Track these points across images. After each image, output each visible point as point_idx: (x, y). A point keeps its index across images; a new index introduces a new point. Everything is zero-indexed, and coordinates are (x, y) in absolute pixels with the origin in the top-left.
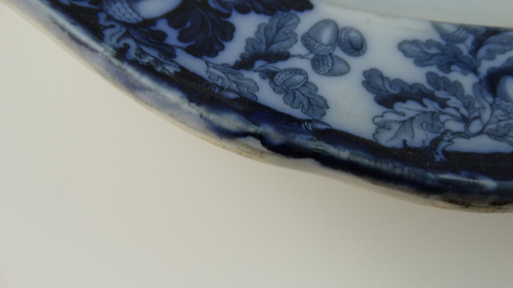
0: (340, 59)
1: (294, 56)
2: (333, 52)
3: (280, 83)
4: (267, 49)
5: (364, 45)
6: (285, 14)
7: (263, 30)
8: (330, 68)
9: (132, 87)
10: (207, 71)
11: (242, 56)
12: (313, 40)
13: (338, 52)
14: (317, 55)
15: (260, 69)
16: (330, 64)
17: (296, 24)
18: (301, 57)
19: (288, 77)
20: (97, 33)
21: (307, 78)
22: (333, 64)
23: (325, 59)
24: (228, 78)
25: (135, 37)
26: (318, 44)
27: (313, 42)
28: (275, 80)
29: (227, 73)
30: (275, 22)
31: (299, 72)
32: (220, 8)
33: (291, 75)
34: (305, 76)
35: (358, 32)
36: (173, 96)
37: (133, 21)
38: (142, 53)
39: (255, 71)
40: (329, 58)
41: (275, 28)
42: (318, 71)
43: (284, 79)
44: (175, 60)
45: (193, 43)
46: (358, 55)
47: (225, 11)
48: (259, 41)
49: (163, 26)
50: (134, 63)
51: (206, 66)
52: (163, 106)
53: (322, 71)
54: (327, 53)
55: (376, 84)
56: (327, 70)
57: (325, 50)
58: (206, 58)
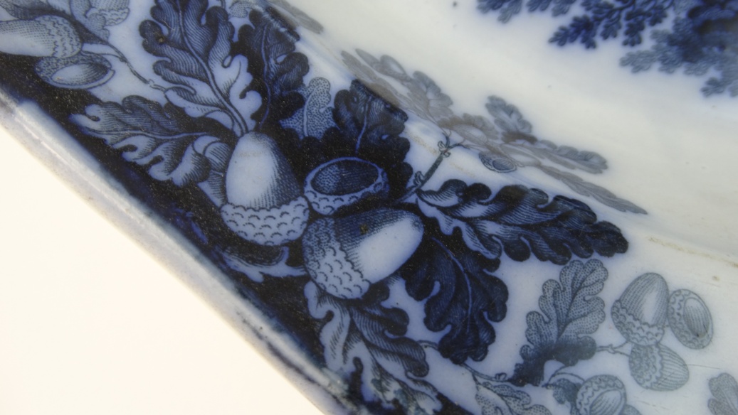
0: (674, 355)
1: (603, 348)
2: (661, 339)
3: (585, 409)
4: (559, 335)
5: (710, 326)
6: (584, 261)
7: (552, 293)
8: (658, 374)
10: (477, 397)
11: (523, 352)
12: (629, 314)
13: (670, 340)
14: (638, 346)
15: (553, 380)
16: (658, 366)
17: (602, 281)
18: (614, 350)
19: (597, 394)
21: (625, 396)
22: (662, 364)
23: (650, 355)
24: (510, 409)
25: (365, 333)
26: (637, 324)
27: (630, 319)
28: (578, 406)
29: (506, 396)
30: (570, 278)
31: (611, 383)
32: (482, 250)
33: (601, 390)
34: (622, 391)
35: (699, 298)
37: (356, 294)
38: (382, 377)
39: (546, 386)
40: (656, 350)
41: (569, 290)
42: (641, 381)
43: (591, 400)
44: (428, 378)
45: (448, 329)
46: (702, 347)
47: (491, 256)
48: (546, 319)
49: (399, 296)
51: (473, 384)
53: (648, 380)
54: (652, 342)
55: (729, 406)
56: (654, 379)
57: (650, 336)
58: (470, 362)
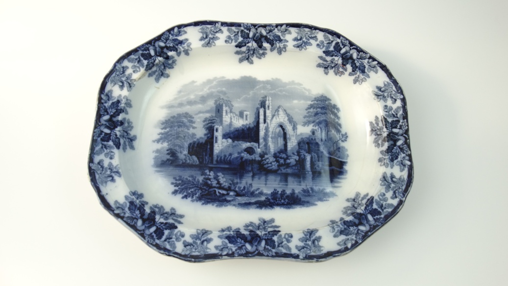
9: (150, 247)
20: (144, 238)
36: (155, 248)
38: (151, 241)
50: (150, 243)
52: (153, 249)
